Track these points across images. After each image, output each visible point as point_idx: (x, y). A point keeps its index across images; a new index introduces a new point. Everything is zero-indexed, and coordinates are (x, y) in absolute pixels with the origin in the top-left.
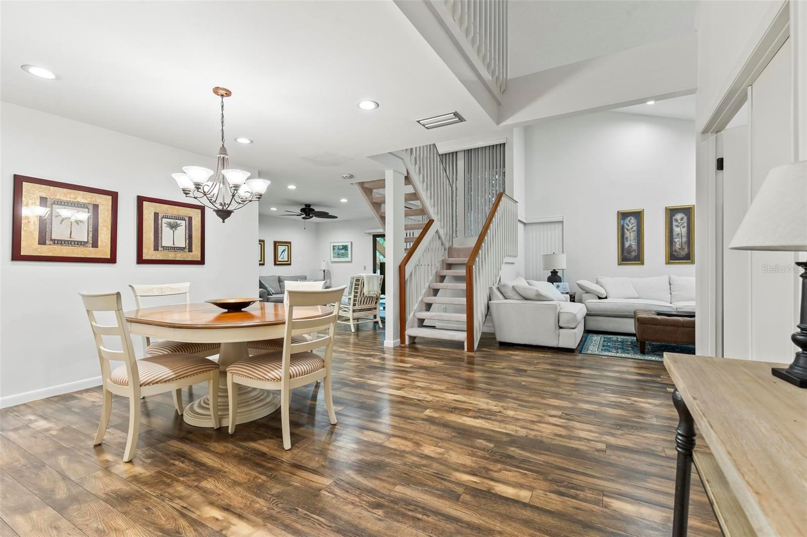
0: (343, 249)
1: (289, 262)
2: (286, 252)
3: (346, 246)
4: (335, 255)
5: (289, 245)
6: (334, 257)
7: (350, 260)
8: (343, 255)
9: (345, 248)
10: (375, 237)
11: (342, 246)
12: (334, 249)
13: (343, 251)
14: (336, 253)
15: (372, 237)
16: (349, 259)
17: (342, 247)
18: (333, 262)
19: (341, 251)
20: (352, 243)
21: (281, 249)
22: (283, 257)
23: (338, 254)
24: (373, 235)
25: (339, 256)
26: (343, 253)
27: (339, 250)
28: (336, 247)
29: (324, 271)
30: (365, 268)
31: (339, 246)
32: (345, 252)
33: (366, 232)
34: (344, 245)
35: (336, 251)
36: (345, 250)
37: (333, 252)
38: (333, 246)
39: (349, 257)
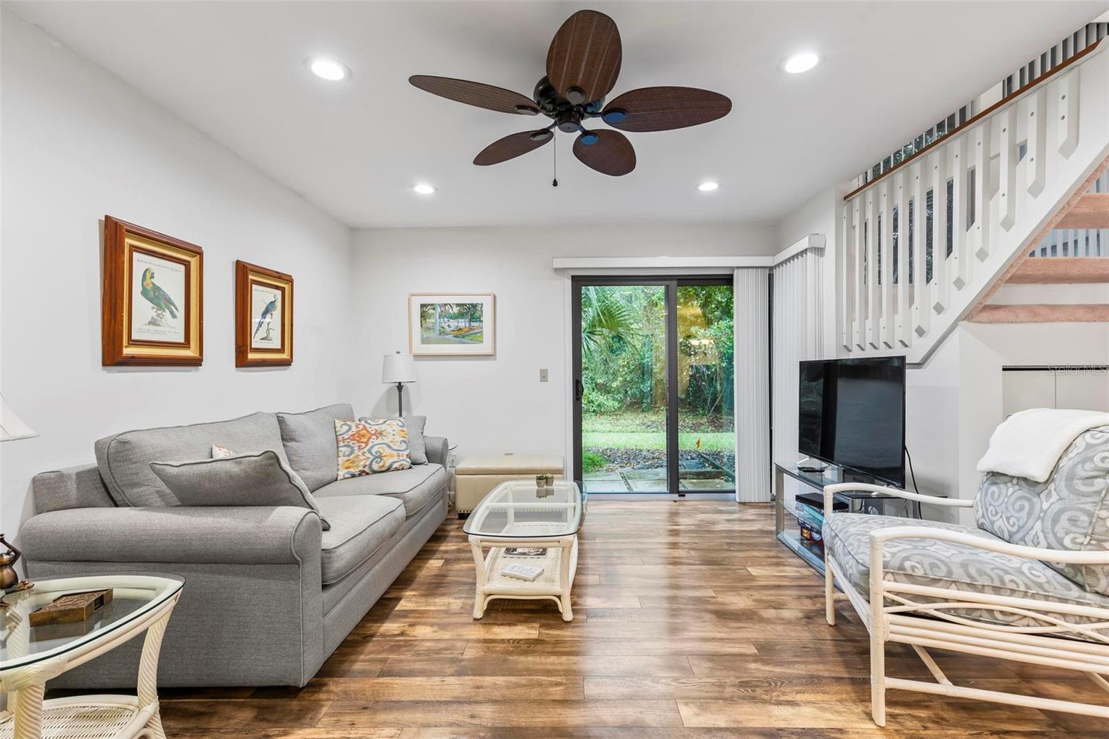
0: (461, 315)
1: (285, 356)
2: (277, 313)
3: (474, 306)
4: (428, 334)
5: (287, 287)
6: (425, 341)
7: (490, 352)
8: (460, 335)
9: (471, 312)
10: (580, 281)
11: (458, 305)
12: (423, 316)
13: (462, 323)
14: (432, 329)
15: (568, 284)
16: (484, 348)
17: (456, 310)
18: (418, 357)
19: (453, 323)
20: (495, 296)
21: (261, 296)
22: (265, 333)
23: (442, 333)
24: (573, 277)
25: (442, 337)
26: (460, 329)
27: (446, 319)
28: (434, 309)
29: (400, 387)
30: (544, 376)
31: (446, 305)
32: (467, 325)
33: (556, 266)
34: (465, 305)
35: (434, 321)
36: (470, 321)
37: (421, 325)
38: (423, 306)
39: (484, 341)
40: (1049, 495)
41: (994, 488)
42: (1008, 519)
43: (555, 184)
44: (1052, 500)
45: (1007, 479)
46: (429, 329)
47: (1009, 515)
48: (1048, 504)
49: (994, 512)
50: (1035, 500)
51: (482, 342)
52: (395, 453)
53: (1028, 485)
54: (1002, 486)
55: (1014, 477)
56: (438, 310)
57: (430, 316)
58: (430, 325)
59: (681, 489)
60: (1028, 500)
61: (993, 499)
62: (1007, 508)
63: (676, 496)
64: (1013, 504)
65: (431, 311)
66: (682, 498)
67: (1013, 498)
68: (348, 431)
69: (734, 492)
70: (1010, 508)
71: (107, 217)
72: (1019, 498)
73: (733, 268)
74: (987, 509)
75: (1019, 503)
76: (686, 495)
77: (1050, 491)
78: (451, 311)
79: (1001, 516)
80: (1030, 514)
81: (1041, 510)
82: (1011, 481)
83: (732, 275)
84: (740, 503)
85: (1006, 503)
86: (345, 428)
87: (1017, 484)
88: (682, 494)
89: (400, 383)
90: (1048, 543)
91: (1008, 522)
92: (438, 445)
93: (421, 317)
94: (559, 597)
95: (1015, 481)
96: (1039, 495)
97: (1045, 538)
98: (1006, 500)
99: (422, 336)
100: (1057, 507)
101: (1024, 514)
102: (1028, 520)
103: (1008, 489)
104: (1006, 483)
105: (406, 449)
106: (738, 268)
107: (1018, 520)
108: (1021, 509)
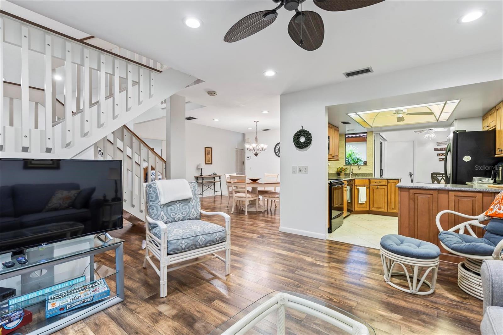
40: (192, 201)
41: (169, 208)
42: (182, 213)
44: (194, 202)
45: (174, 203)
47: (182, 212)
48: (193, 203)
49: (174, 214)
50: (189, 204)
53: (184, 201)
54: (173, 205)
55: (177, 201)
60: (187, 205)
61: (172, 211)
62: (180, 210)
64: (182, 209)
67: (181, 207)
70: (182, 210)
72: (183, 206)
74: (170, 216)
75: (184, 207)
77: (192, 200)
79: (179, 214)
80: (189, 208)
81: (192, 206)
82: (176, 203)
85: (179, 209)
87: (179, 202)
90: (197, 213)
91: (182, 214)
95: (178, 202)
96: (189, 202)
97: (196, 212)
98: (179, 208)
100: (195, 203)
101: (187, 209)
102: (189, 210)
103: (177, 205)
104: (174, 204)
107: (186, 212)
108: (186, 208)
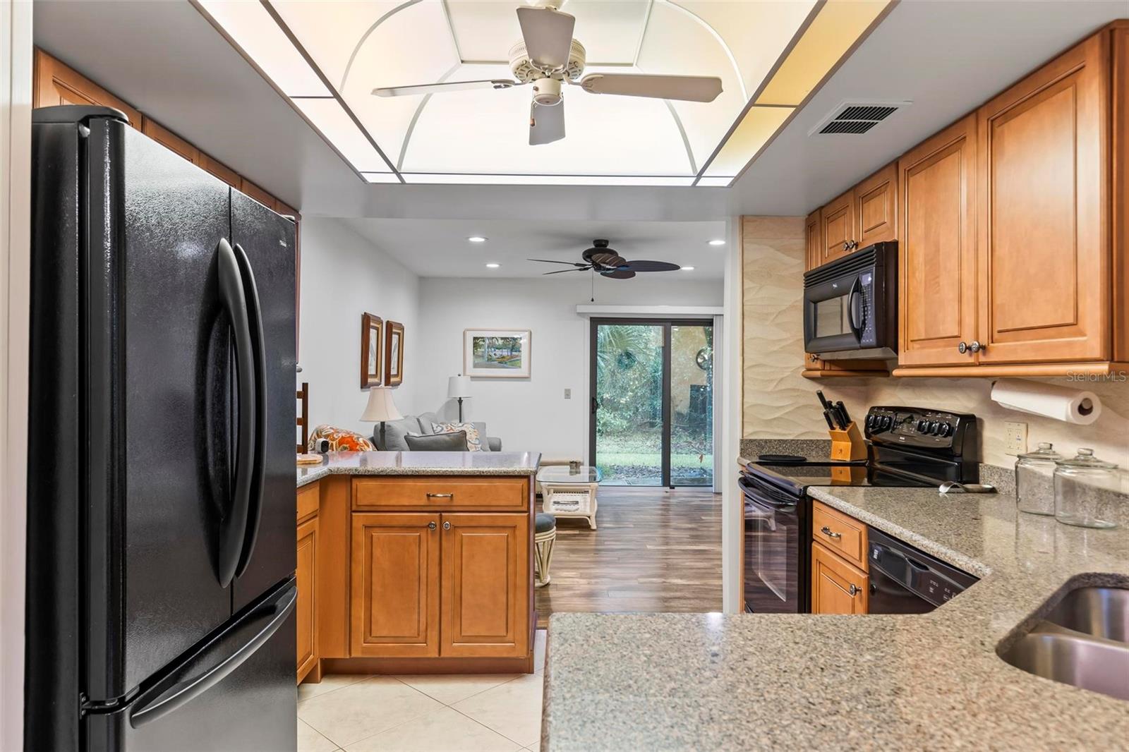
0: (504, 346)
1: (399, 379)
2: (397, 350)
3: (515, 339)
4: (479, 361)
5: (401, 333)
6: (475, 366)
7: (526, 375)
8: (503, 362)
9: (512, 345)
10: (596, 322)
11: (502, 338)
12: (476, 345)
13: (505, 353)
14: (483, 356)
15: (588, 323)
16: (522, 371)
17: (501, 342)
18: (473, 378)
19: (498, 353)
20: (531, 333)
21: (394, 341)
22: (393, 365)
23: (490, 359)
24: (591, 318)
25: (489, 363)
26: (503, 357)
27: (493, 349)
28: (484, 341)
29: (460, 401)
30: (568, 394)
31: (493, 338)
32: (509, 354)
33: (578, 311)
34: (508, 338)
35: (483, 350)
36: (512, 351)
37: (474, 354)
38: (475, 338)
39: (522, 366)
43: (593, 300)
46: (480, 356)
51: (520, 367)
52: (473, 446)
56: (487, 341)
57: (481, 346)
58: (480, 354)
59: (672, 483)
63: (668, 489)
65: (481, 343)
66: (672, 490)
68: (441, 431)
69: (712, 486)
71: (365, 313)
73: (713, 315)
76: (676, 488)
78: (496, 342)
83: (713, 319)
84: (715, 493)
86: (439, 429)
88: (672, 487)
89: (460, 398)
92: (496, 443)
93: (474, 347)
94: (589, 517)
99: (474, 362)
105: (479, 444)
106: (716, 315)
